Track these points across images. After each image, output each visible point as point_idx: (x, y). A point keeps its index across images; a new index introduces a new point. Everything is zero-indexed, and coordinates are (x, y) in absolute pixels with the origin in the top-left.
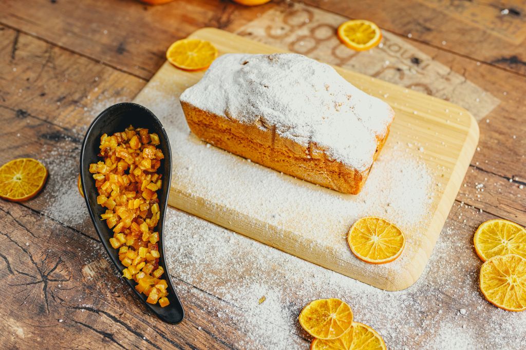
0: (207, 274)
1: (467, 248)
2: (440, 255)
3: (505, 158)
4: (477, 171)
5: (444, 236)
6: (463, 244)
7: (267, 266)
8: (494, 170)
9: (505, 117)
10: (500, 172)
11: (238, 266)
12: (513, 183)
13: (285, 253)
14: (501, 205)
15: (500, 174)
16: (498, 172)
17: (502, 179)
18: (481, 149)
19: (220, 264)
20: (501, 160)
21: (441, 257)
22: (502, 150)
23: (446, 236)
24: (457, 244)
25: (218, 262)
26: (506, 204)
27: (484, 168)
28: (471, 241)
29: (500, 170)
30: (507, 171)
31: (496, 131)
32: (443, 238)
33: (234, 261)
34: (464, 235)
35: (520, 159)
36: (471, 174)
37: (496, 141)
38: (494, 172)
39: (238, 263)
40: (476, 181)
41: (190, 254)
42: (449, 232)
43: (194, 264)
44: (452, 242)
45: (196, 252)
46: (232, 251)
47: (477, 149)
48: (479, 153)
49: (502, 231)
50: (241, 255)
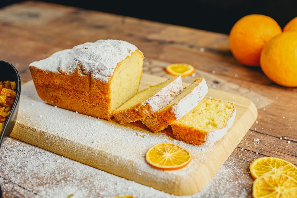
0: (32, 178)
1: (245, 174)
2: (222, 176)
3: (277, 128)
4: (255, 133)
5: (226, 165)
6: (241, 171)
7: (82, 176)
8: (268, 133)
9: (277, 108)
10: (273, 134)
11: (59, 175)
12: (283, 140)
13: (98, 170)
14: (273, 151)
15: (272, 135)
16: (271, 134)
17: (274, 138)
18: (258, 123)
19: (45, 174)
20: (273, 128)
21: (222, 178)
22: (274, 124)
23: (228, 166)
24: (237, 171)
25: (44, 172)
26: (277, 151)
27: (260, 132)
28: (248, 170)
29: (273, 133)
30: (278, 134)
31: (270, 114)
32: (225, 167)
33: (57, 172)
34: (243, 166)
35: (288, 129)
36: (251, 134)
37: (270, 119)
38: (268, 134)
39: (59, 173)
40: (254, 138)
41: (25, 167)
42: (231, 163)
43: (24, 173)
44: (233, 170)
45: (29, 166)
46: (57, 167)
47: (255, 122)
48: (257, 124)
49: (273, 164)
50: (63, 169)
